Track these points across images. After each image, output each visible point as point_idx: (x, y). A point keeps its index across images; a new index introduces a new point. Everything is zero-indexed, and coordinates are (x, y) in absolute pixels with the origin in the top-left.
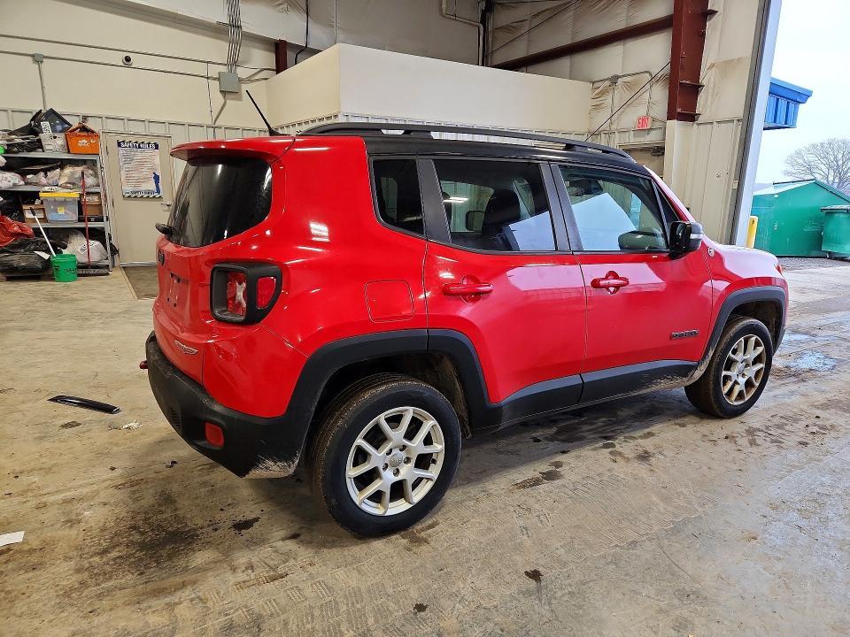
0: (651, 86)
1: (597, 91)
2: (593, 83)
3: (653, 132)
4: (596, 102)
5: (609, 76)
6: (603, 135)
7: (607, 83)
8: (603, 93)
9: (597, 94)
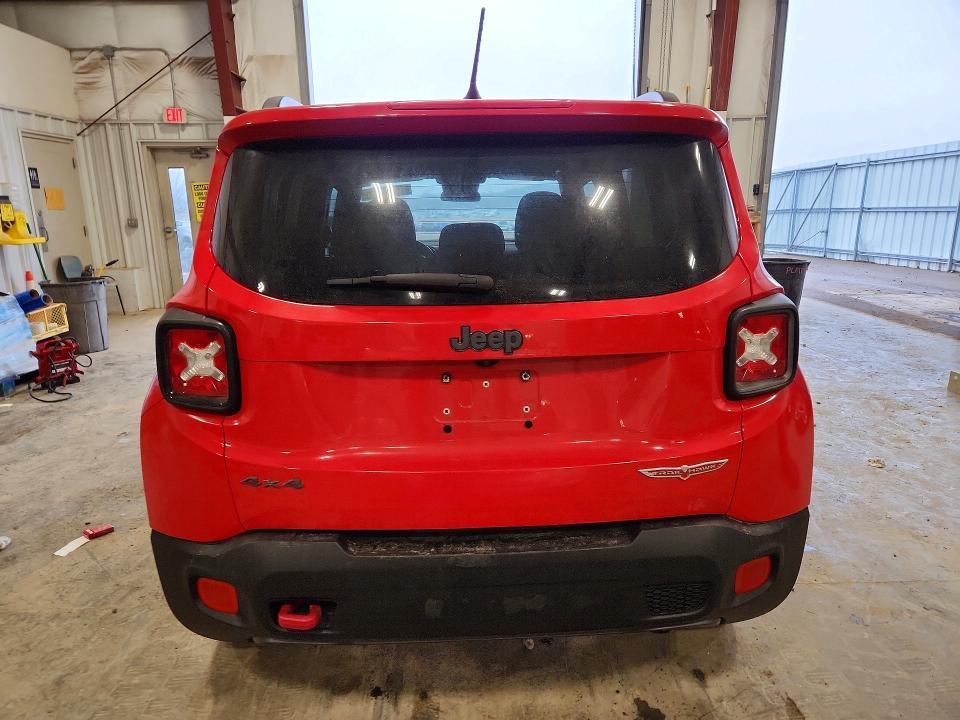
0: (172, 69)
1: (82, 63)
2: (71, 50)
3: (188, 128)
4: (82, 78)
5: (99, 44)
6: (109, 127)
7: (97, 55)
8: (91, 68)
9: (81, 68)
